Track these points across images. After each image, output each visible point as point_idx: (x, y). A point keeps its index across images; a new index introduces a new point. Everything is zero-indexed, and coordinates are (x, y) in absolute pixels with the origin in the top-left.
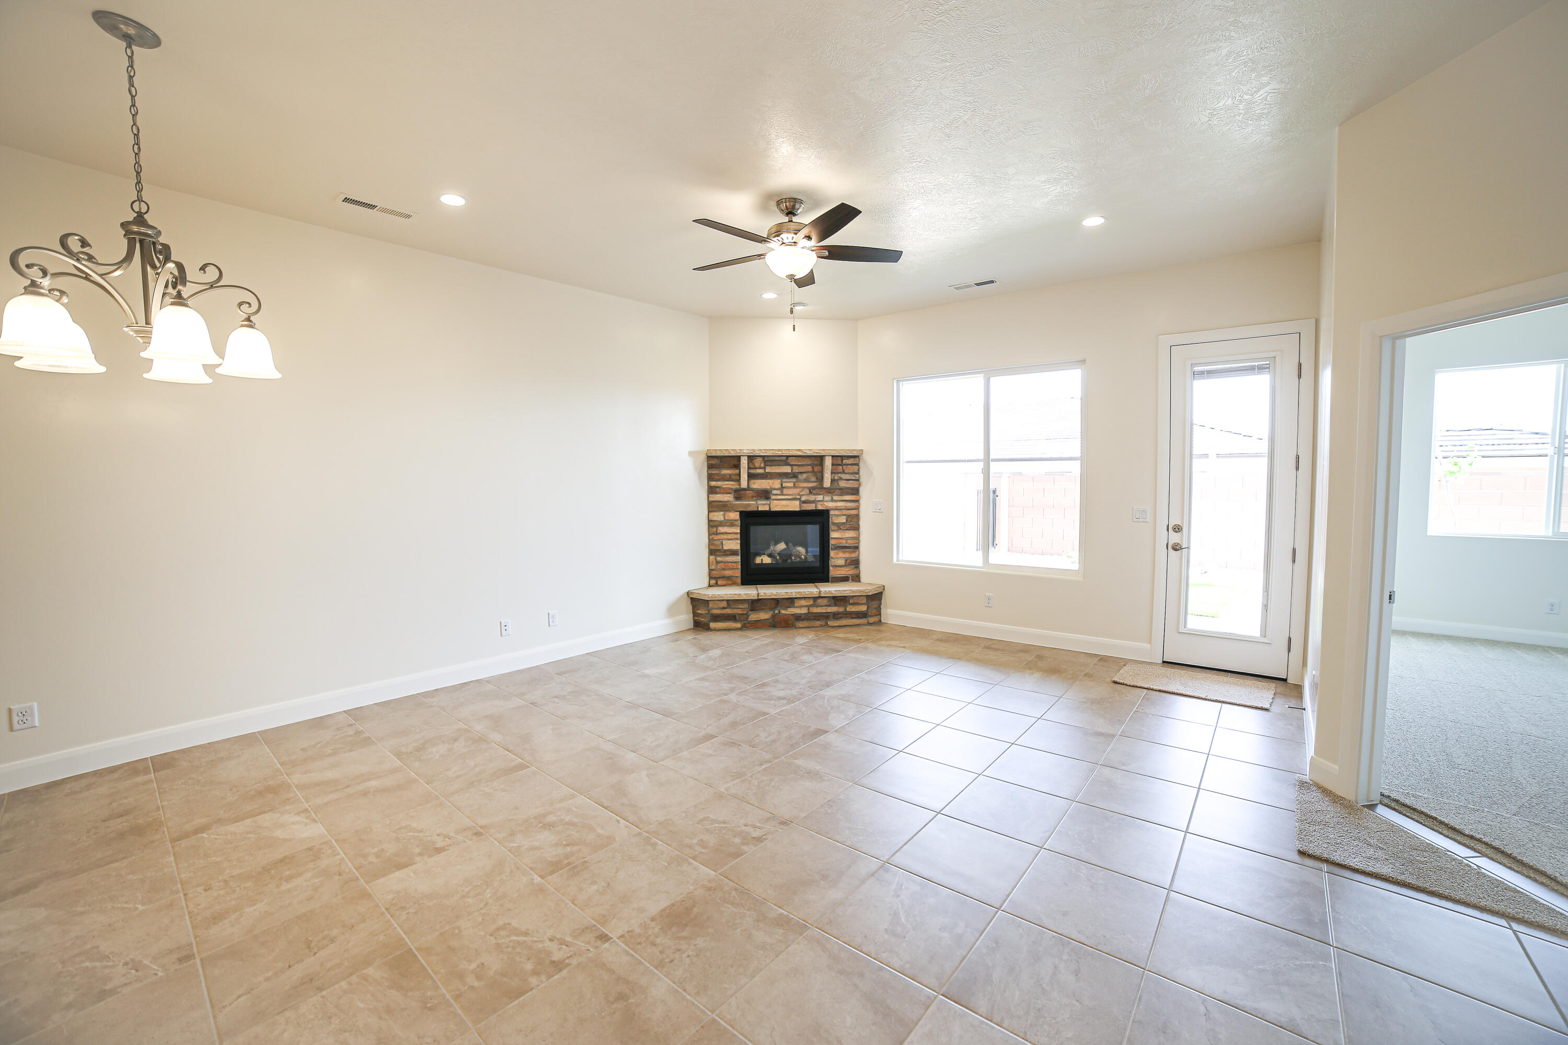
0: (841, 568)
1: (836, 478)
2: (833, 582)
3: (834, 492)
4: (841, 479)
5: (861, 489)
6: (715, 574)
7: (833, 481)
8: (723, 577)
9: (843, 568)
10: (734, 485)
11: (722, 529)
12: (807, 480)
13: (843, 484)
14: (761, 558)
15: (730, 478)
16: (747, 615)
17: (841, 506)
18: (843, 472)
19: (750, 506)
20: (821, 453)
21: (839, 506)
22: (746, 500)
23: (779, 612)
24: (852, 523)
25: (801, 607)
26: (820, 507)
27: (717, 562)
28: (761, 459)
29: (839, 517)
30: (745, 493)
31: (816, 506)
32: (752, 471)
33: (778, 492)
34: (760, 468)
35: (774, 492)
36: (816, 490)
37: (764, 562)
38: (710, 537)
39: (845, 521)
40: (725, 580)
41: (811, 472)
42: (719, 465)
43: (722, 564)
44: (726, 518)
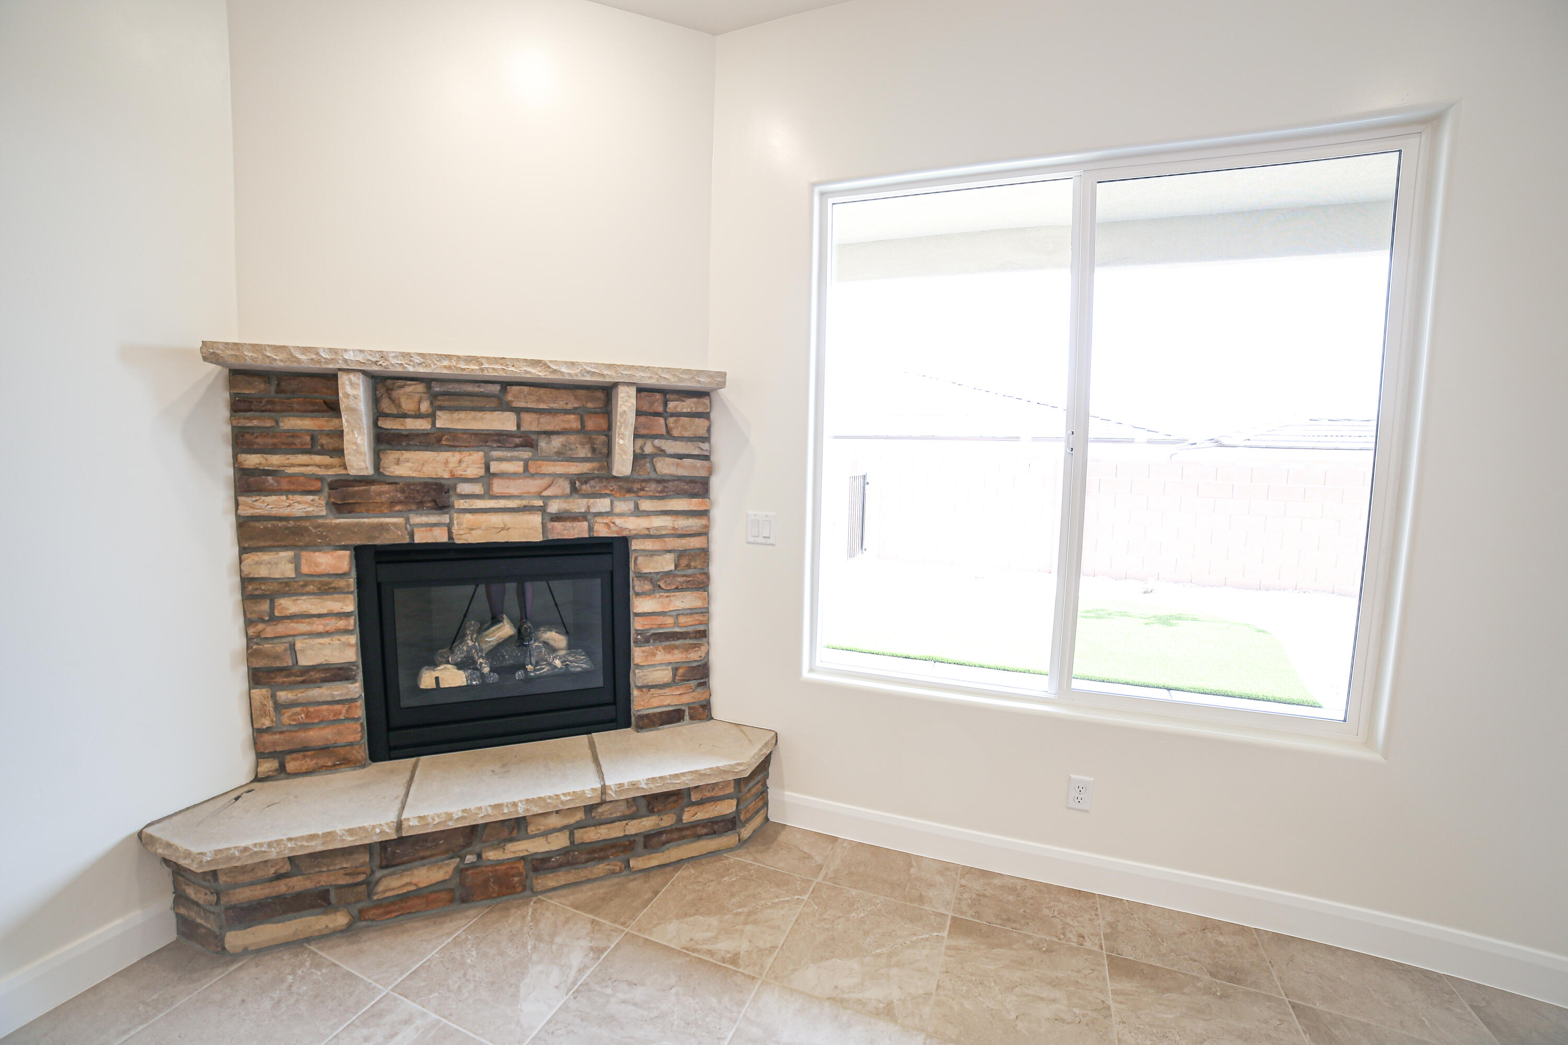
0: (662, 691)
1: (648, 449)
2: (640, 728)
3: (642, 489)
4: (662, 453)
5: (716, 483)
6: (274, 743)
7: (638, 458)
8: (304, 750)
9: (667, 691)
10: (327, 467)
11: (288, 605)
12: (562, 456)
13: (665, 467)
14: (436, 673)
15: (313, 445)
16: (370, 885)
17: (664, 528)
18: (669, 435)
19: (388, 530)
20: (603, 375)
21: (657, 529)
22: (369, 512)
23: (479, 856)
24: (690, 572)
25: (546, 834)
26: (602, 531)
27: (279, 707)
28: (420, 388)
29: (656, 558)
30: (368, 491)
31: (591, 529)
32: (387, 424)
33: (477, 489)
34: (418, 416)
35: (464, 488)
36: (592, 482)
37: (443, 685)
38: (251, 631)
39: (672, 567)
40: (312, 757)
41: (577, 432)
42: (270, 402)
43: (298, 709)
44: (305, 569)
